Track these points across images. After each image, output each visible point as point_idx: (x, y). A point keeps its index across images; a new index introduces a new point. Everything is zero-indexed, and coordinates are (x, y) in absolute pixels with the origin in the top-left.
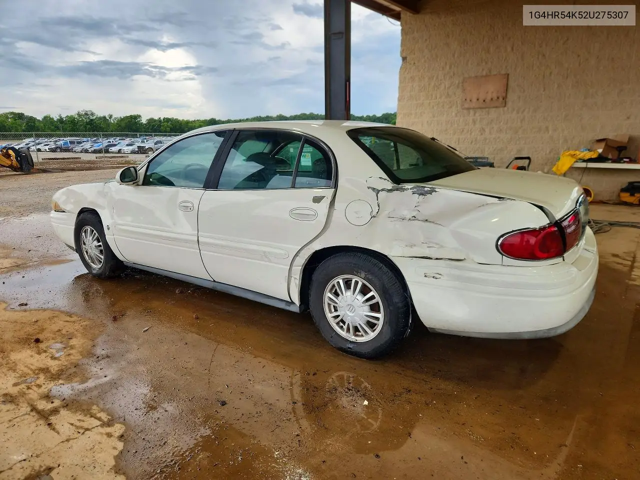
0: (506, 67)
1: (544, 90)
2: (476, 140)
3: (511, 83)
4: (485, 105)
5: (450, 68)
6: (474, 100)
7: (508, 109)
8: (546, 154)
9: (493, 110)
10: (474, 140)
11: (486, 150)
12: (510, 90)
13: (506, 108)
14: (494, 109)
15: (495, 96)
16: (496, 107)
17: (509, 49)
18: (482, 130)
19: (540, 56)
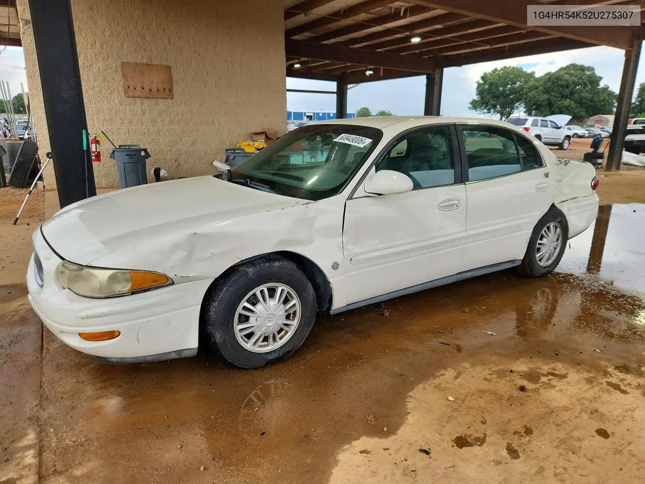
0: (167, 59)
1: (205, 87)
2: (149, 131)
3: (175, 77)
4: (151, 94)
5: (102, 47)
6: (139, 88)
7: (176, 101)
8: (216, 145)
9: (161, 101)
10: (147, 131)
11: (161, 142)
12: (175, 83)
13: (174, 100)
14: (163, 100)
15: (161, 87)
16: (164, 98)
17: (166, 42)
18: (154, 122)
19: (196, 55)
